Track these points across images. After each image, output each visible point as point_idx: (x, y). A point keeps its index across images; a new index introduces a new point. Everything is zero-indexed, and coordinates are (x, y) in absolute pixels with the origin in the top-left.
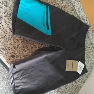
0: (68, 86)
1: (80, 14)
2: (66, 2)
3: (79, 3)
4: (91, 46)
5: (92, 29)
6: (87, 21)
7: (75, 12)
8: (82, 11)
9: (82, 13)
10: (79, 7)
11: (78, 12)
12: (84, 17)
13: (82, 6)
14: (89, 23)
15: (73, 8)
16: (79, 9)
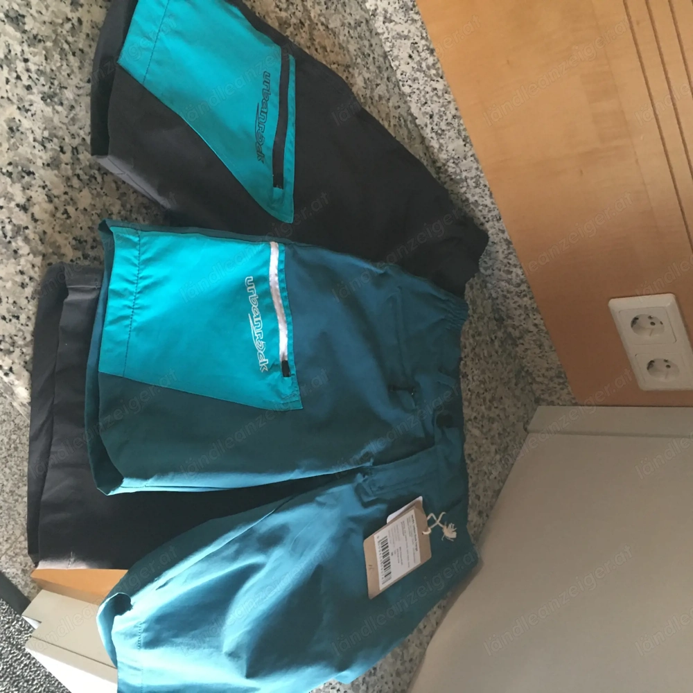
1: (440, 148)
2: (367, 75)
3: (435, 85)
4: (500, 334)
5: (506, 235)
6: (478, 190)
7: (415, 134)
8: (452, 133)
10: (435, 108)
11: (428, 133)
12: (465, 164)
13: (452, 106)
14: (488, 201)
15: (403, 111)
16: (436, 118)
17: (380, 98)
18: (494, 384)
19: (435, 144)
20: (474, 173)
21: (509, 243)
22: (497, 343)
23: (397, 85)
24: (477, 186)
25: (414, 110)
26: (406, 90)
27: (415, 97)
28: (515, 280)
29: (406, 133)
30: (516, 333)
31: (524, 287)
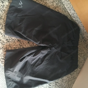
0: (65, 79)
1: (70, 12)
3: (68, 2)
8: (72, 10)
9: (73, 12)
10: (69, 6)
11: (68, 10)
12: (75, 15)
13: (71, 6)
14: (79, 20)
15: (63, 7)
16: (69, 8)
17: (59, 6)
18: (82, 48)
19: (69, 12)
20: (76, 16)
21: (83, 26)
22: (82, 42)
23: (62, 3)
24: (77, 18)
25: (66, 7)
26: (64, 4)
27: (65, 5)
28: (85, 32)
29: (64, 11)
30: (86, 40)
31: (86, 33)
